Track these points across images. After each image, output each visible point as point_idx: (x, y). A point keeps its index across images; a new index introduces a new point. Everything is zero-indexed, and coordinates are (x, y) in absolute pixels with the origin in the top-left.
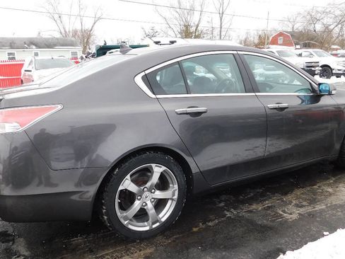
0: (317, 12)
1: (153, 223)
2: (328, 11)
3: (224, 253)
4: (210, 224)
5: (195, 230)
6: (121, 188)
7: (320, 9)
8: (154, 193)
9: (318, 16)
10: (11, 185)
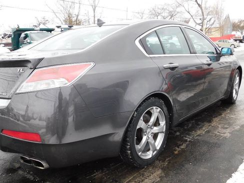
0: (158, 8)
1: (153, 152)
2: (165, 8)
3: (209, 165)
4: (182, 147)
5: (176, 152)
6: (138, 127)
7: (160, 7)
8: (153, 129)
9: (159, 11)
10: (56, 135)
